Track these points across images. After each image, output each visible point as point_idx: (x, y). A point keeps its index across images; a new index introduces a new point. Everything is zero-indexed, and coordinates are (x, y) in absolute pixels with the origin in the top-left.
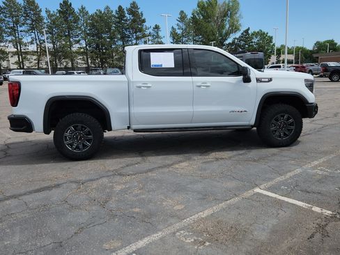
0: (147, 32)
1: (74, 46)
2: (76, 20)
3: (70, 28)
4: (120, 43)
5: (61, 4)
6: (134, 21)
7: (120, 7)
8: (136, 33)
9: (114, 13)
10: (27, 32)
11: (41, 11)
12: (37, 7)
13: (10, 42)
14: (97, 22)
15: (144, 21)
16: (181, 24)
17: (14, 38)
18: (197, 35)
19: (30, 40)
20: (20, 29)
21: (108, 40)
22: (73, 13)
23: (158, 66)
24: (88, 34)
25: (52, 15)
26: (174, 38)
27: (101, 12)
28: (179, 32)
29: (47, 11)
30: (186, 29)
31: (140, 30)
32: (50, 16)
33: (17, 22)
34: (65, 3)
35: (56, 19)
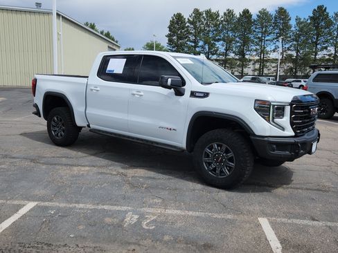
1: (319, 53)
2: (329, 25)
3: (318, 35)
5: (314, 10)
10: (271, 41)
11: (290, 19)
12: (287, 16)
17: (258, 47)
19: (273, 48)
20: (267, 38)
22: (326, 17)
25: (302, 23)
29: (298, 19)
32: (299, 23)
33: (264, 33)
34: (320, 8)
35: (304, 26)
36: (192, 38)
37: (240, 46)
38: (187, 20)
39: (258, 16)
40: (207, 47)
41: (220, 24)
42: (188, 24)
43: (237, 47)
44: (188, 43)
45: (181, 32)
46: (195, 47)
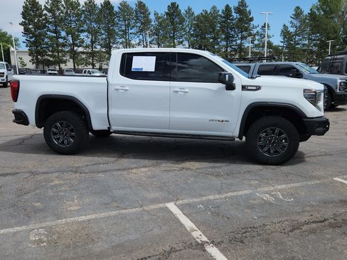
0: (255, 31)
2: (182, 21)
3: (175, 30)
4: (224, 43)
5: (169, 6)
6: (240, 20)
7: (227, 7)
8: (242, 32)
9: (220, 13)
10: (135, 34)
11: (149, 14)
12: (147, 10)
13: (121, 43)
14: (201, 22)
15: (252, 19)
16: (295, 22)
17: (124, 40)
18: (313, 33)
19: (138, 41)
20: (130, 31)
21: (211, 40)
22: (179, 14)
23: (139, 69)
24: (192, 35)
25: (160, 18)
26: (285, 37)
27: (206, 12)
28: (292, 30)
29: (156, 14)
30: (300, 27)
31: (246, 29)
32: (158, 18)
33: (128, 26)
34: (173, 4)
35: (163, 21)
36: (51, 27)
37: (105, 39)
38: (43, 7)
39: (119, 8)
40: (70, 38)
41: (81, 14)
42: (45, 12)
43: (102, 39)
44: (48, 33)
45: (39, 20)
46: (58, 37)
